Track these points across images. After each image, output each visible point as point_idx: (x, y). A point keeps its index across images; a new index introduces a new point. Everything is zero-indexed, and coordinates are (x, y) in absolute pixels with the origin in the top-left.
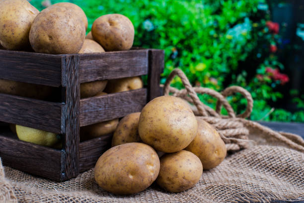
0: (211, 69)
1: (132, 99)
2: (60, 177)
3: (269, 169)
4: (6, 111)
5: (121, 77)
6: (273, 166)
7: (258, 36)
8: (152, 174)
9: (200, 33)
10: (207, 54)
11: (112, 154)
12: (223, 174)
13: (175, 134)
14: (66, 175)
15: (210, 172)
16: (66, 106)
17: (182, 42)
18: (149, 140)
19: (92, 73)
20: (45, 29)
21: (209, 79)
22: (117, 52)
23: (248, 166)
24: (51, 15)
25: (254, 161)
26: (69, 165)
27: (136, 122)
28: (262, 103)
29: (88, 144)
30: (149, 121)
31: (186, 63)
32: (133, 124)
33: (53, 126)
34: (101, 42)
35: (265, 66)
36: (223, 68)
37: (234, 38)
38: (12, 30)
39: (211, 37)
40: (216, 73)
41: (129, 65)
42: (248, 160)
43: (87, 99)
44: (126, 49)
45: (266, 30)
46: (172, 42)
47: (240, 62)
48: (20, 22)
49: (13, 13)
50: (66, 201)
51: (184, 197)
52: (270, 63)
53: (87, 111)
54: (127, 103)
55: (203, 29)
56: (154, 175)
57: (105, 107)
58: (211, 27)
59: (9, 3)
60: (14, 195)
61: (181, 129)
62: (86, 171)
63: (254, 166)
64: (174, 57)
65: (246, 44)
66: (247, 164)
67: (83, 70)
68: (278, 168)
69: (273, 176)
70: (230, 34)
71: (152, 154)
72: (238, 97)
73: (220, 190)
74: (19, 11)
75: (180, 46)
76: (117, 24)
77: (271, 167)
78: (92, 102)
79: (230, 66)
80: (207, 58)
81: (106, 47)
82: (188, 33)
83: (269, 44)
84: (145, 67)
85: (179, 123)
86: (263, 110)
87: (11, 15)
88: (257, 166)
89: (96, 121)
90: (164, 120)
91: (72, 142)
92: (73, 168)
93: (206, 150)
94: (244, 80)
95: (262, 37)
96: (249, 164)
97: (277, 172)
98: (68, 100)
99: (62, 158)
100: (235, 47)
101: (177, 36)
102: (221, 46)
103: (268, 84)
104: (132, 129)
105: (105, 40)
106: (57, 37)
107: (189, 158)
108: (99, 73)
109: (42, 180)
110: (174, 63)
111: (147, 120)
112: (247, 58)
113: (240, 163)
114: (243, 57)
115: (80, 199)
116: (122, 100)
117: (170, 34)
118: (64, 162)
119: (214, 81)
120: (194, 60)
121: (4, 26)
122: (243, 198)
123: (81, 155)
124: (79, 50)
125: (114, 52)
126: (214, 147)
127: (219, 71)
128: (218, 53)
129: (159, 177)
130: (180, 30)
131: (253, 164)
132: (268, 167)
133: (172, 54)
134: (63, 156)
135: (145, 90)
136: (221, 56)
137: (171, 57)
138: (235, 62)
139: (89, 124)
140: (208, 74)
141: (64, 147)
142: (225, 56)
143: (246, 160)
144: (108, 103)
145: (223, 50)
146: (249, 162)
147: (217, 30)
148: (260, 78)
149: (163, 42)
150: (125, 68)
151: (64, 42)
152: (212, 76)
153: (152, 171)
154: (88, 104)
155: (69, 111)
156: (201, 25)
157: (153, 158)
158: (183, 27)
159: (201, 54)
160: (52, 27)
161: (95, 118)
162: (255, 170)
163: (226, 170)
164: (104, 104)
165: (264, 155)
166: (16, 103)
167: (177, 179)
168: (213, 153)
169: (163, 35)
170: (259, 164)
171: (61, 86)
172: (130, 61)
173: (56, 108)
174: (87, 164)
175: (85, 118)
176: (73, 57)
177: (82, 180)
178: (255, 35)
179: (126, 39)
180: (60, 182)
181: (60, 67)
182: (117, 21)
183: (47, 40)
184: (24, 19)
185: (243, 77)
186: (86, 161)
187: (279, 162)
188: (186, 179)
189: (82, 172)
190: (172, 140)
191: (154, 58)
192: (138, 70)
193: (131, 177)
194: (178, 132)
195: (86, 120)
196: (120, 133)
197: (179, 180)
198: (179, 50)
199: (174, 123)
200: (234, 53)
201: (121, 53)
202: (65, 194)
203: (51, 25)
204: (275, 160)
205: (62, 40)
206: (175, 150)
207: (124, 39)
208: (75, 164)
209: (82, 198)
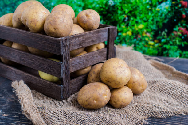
0: (147, 28)
1: (98, 55)
2: (60, 98)
3: (170, 95)
4: (33, 63)
5: (92, 44)
6: (173, 93)
7: (175, 9)
8: (106, 100)
9: (141, 7)
10: (145, 19)
11: (86, 89)
12: (145, 97)
13: (118, 79)
14: (63, 97)
15: (139, 95)
16: (63, 64)
17: (130, 12)
18: (105, 82)
19: (77, 45)
20: (52, 25)
21: (146, 33)
22: (90, 32)
23: (159, 92)
24: (55, 17)
25: (163, 89)
26: (65, 92)
27: (100, 70)
28: (176, 47)
29: (75, 80)
30: (105, 72)
31: (132, 24)
32: (98, 71)
33: (57, 74)
34: (82, 26)
35: (179, 26)
36: (154, 27)
37: (161, 10)
38: (35, 24)
39: (148, 10)
40: (149, 30)
41: (97, 37)
42: (159, 88)
43: (74, 59)
44: (95, 29)
45: (180, 6)
46: (125, 12)
47: (164, 24)
48: (39, 19)
49: (35, 14)
50: (63, 113)
51: (122, 111)
52: (182, 25)
53: (74, 64)
54: (96, 57)
55: (143, 5)
56: (107, 100)
57: (84, 61)
58: (148, 4)
59: (33, 8)
60: (38, 111)
61: (121, 78)
62: (74, 93)
63: (162, 92)
64: (126, 20)
65: (168, 14)
66: (159, 90)
67: (72, 44)
68: (175, 95)
69: (172, 99)
70: (159, 8)
71: (107, 89)
72: (162, 44)
73: (141, 108)
74: (38, 13)
75: (129, 14)
76: (90, 16)
77: (171, 94)
78: (77, 59)
79: (158, 26)
80: (145, 21)
81: (84, 28)
82: (134, 7)
83: (182, 14)
84: (106, 37)
85: (121, 74)
86: (176, 51)
87: (34, 16)
88: (164, 92)
89: (79, 68)
90: (113, 72)
91: (66, 81)
92: (67, 93)
93: (136, 85)
94: (165, 34)
95: (178, 10)
96: (160, 91)
97: (174, 97)
98: (64, 61)
99: (61, 90)
100: (161, 16)
101: (128, 9)
102: (153, 15)
103: (180, 37)
104: (97, 74)
105: (84, 25)
106: (58, 29)
107: (126, 91)
108: (80, 44)
109: (52, 99)
110: (126, 24)
111: (104, 72)
112: (168, 22)
113: (155, 90)
114: (166, 21)
115: (70, 113)
116: (93, 56)
117: (123, 8)
118: (62, 92)
119: (148, 35)
120: (137, 22)
121: (31, 22)
122: (152, 114)
123: (71, 86)
124: (70, 34)
125: (89, 32)
126: (140, 84)
127: (151, 29)
128: (151, 18)
129: (110, 101)
130: (129, 5)
131: (162, 91)
132: (170, 94)
133: (125, 19)
134: (62, 88)
135: (106, 49)
136: (153, 20)
137: (124, 21)
138: (161, 24)
139: (76, 70)
140: (145, 31)
141: (62, 84)
142: (155, 20)
143: (158, 88)
144: (85, 59)
145: (154, 17)
146: (160, 90)
147: (151, 5)
148: (176, 33)
149: (119, 12)
150: (94, 39)
151: (62, 31)
152: (147, 32)
153: (106, 98)
154: (75, 61)
155: (64, 66)
156: (142, 3)
157: (107, 92)
158: (131, 3)
159: (141, 19)
160: (55, 24)
161: (79, 67)
162: (163, 94)
163: (147, 94)
164: (83, 60)
165: (168, 87)
166: (38, 60)
167: (119, 102)
168: (139, 87)
169: (120, 8)
170: (165, 91)
171: (60, 55)
172: (97, 35)
173: (58, 65)
174: (74, 90)
175: (73, 68)
176: (66, 39)
177: (71, 99)
178: (173, 8)
179: (95, 25)
180: (60, 101)
181: (60, 45)
182: (90, 15)
183: (53, 30)
184: (41, 18)
185: (165, 32)
186: (74, 89)
187: (176, 92)
188: (124, 103)
189: (71, 95)
190: (117, 83)
191: (111, 32)
192: (102, 39)
193: (95, 102)
194: (120, 79)
195: (74, 69)
196: (91, 76)
197: (119, 103)
198: (129, 17)
199: (118, 74)
200: (160, 19)
201: (92, 32)
202: (62, 109)
203: (55, 22)
204: (174, 90)
205: (61, 30)
206: (119, 87)
207: (94, 24)
208: (68, 92)
209: (71, 112)
